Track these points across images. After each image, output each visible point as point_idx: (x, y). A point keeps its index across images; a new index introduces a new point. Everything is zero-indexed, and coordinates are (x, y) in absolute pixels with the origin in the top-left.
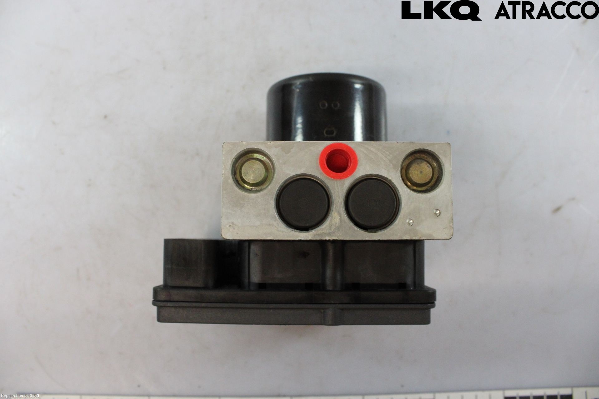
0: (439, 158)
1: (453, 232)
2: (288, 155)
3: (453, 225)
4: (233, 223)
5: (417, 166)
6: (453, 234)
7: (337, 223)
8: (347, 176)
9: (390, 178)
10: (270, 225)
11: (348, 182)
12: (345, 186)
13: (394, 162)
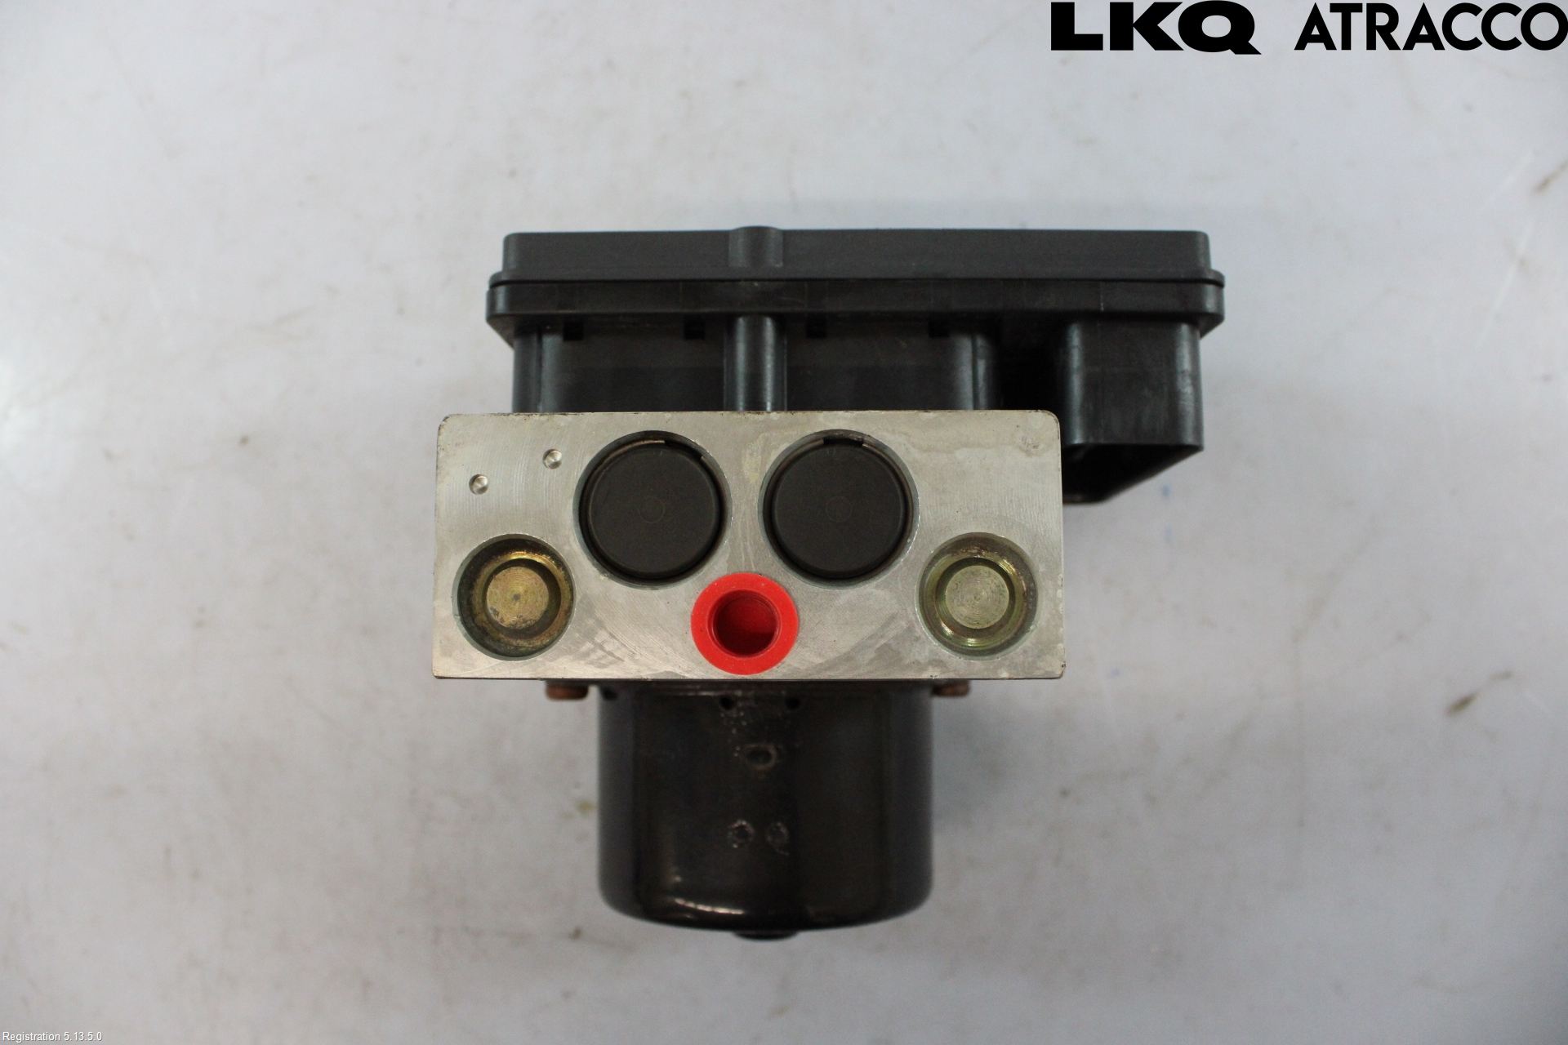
0: (465, 636)
1: (439, 434)
2: (883, 642)
3: (438, 453)
4: (1028, 453)
5: (526, 615)
6: (439, 429)
7: (747, 456)
8: (721, 582)
9: (602, 578)
10: (928, 450)
11: (717, 568)
12: (728, 555)
13: (591, 622)
